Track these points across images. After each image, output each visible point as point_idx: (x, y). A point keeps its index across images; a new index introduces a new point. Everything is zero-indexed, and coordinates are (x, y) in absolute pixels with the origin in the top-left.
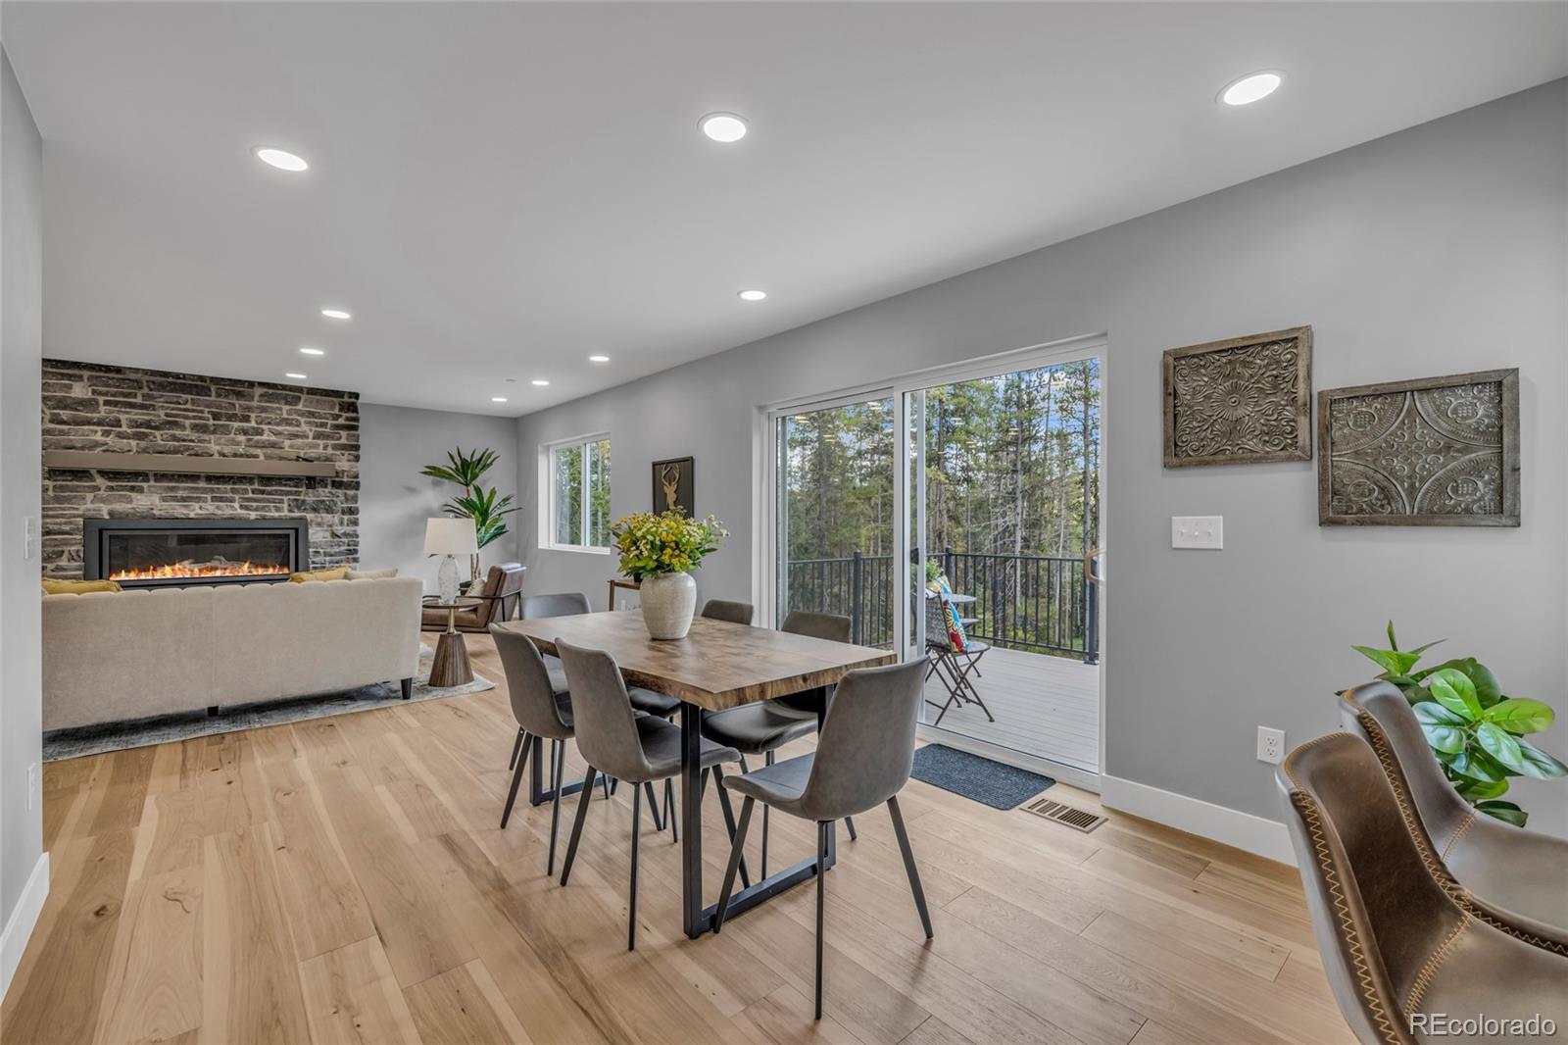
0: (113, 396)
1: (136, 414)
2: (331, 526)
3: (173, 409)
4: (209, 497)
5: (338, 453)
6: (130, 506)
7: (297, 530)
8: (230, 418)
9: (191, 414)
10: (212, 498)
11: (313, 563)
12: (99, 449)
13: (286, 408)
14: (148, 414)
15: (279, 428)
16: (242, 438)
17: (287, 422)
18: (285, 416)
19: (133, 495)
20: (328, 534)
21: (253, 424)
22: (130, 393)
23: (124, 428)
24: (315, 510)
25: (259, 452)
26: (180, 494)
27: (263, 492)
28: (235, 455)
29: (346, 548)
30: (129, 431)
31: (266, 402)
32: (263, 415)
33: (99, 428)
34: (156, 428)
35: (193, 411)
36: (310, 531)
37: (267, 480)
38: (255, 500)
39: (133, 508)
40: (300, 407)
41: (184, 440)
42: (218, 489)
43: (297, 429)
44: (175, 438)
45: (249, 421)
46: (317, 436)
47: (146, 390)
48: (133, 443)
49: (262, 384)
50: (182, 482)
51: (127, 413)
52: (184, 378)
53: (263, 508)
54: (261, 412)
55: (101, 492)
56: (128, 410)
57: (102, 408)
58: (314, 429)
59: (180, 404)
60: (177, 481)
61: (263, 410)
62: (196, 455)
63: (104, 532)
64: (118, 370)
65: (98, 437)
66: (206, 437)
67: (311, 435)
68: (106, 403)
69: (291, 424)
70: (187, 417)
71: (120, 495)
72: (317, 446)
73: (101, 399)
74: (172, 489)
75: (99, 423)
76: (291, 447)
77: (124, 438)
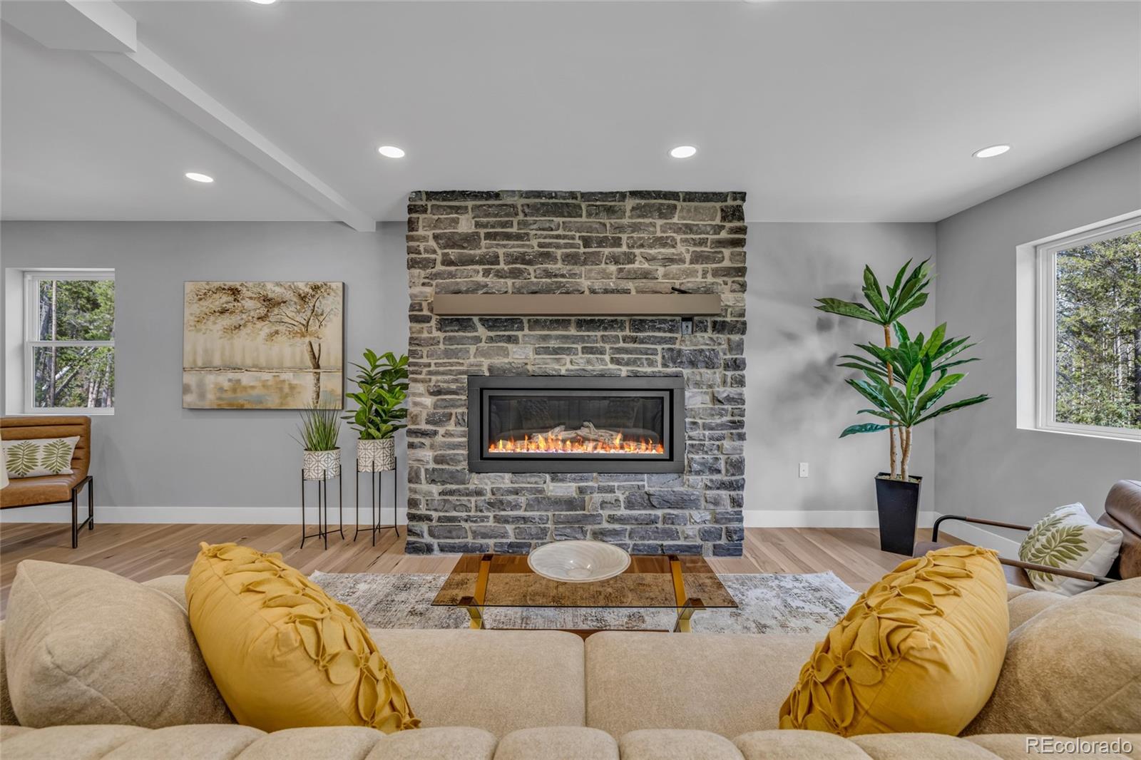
0: (493, 227)
1: (513, 246)
2: (710, 386)
3: (545, 238)
4: (579, 347)
5: (720, 280)
6: (506, 360)
7: (671, 391)
8: (602, 242)
9: (562, 241)
10: (583, 348)
11: (691, 438)
12: (480, 292)
13: (660, 222)
14: (523, 246)
15: (653, 252)
16: (613, 268)
17: (662, 242)
18: (659, 234)
19: (510, 346)
20: (708, 398)
21: (624, 248)
22: (507, 222)
23: (502, 266)
24: (693, 364)
25: (630, 285)
26: (553, 344)
27: (634, 340)
28: (606, 291)
29: (729, 418)
30: (506, 268)
31: (639, 217)
32: (635, 235)
33: (480, 268)
34: (530, 263)
35: (565, 237)
36: (687, 394)
37: (639, 322)
38: (626, 351)
39: (510, 363)
40: (675, 220)
41: (556, 276)
42: (588, 336)
43: (673, 250)
44: (548, 274)
45: (620, 245)
46: (697, 258)
47: (521, 217)
48: (510, 282)
49: (634, 194)
50: (554, 329)
51: (504, 246)
52: (556, 197)
53: (634, 362)
54: (633, 232)
55: (483, 344)
56: (505, 242)
57: (483, 243)
58: (692, 249)
59: (552, 230)
60: (549, 329)
61: (635, 228)
62: (567, 293)
63: (485, 391)
64: (497, 195)
65: (480, 278)
66: (577, 269)
67: (688, 257)
68: (488, 236)
69: (664, 245)
70: (558, 246)
71: (498, 347)
72: (692, 273)
73: (482, 232)
74: (545, 338)
75: (481, 262)
76: (665, 276)
77: (502, 277)
